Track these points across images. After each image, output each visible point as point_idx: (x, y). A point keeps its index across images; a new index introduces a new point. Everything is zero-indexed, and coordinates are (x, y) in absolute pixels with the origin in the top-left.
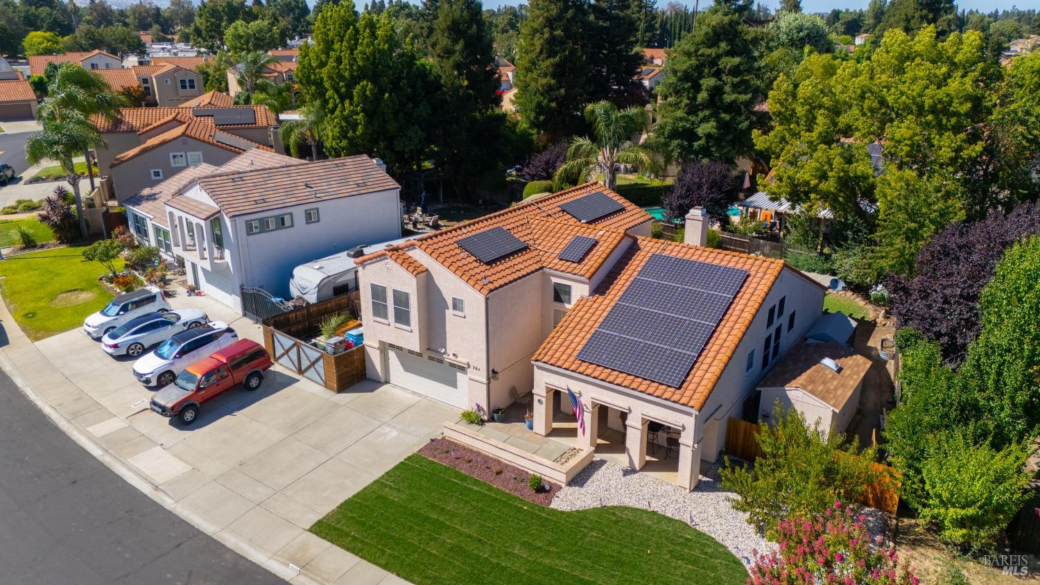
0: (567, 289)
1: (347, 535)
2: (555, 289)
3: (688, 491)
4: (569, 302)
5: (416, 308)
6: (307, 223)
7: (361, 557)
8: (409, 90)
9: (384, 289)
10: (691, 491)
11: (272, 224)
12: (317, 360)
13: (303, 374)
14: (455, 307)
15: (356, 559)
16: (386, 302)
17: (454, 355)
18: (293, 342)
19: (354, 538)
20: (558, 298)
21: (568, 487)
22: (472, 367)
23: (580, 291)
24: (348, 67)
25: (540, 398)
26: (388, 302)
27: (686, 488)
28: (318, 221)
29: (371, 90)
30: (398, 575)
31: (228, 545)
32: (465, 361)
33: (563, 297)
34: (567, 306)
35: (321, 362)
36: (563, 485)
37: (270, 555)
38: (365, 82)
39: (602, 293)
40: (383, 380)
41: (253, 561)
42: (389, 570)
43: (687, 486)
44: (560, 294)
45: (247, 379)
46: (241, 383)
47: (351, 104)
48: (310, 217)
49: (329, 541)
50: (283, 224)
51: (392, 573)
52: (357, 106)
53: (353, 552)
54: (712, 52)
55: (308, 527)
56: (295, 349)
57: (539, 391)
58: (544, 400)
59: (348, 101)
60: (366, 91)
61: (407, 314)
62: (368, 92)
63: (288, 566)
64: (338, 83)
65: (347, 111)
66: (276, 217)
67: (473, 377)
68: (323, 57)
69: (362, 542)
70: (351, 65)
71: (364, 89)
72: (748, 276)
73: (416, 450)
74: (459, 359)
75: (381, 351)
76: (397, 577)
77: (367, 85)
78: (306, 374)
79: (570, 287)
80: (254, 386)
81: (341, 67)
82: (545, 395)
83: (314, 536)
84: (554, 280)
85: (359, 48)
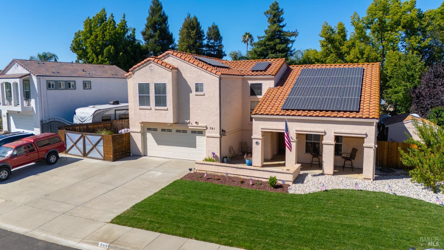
0: (260, 86)
1: (145, 221)
2: (251, 88)
3: (372, 180)
4: (261, 95)
5: (171, 93)
6: (84, 89)
7: (161, 232)
8: (133, 53)
9: (148, 85)
10: (374, 180)
11: (63, 85)
12: (99, 142)
13: (86, 156)
14: (197, 90)
15: (157, 234)
16: (149, 93)
17: (196, 123)
18: (80, 135)
19: (151, 222)
20: (253, 93)
21: (294, 185)
22: (209, 128)
23: (268, 85)
24: (101, 39)
25: (257, 140)
26: (151, 93)
27: (371, 179)
28: (90, 89)
29: (113, 50)
30: (197, 239)
31: (39, 238)
32: (204, 125)
33: (256, 91)
34: (259, 97)
35: (101, 143)
36: (290, 183)
37: (79, 240)
38: (110, 46)
39: (282, 85)
40: (142, 154)
41: (64, 245)
42: (188, 237)
43: (371, 177)
44: (255, 90)
45: (48, 156)
46: (43, 158)
47: (102, 57)
48: (86, 85)
49: (129, 226)
50: (70, 87)
51: (191, 238)
52: (105, 58)
53: (153, 231)
54: (272, 43)
55: (110, 220)
56: (82, 139)
57: (257, 135)
58: (260, 141)
59: (101, 56)
60: (110, 50)
61: (165, 98)
62: (112, 51)
63: (97, 244)
64: (96, 47)
65: (100, 60)
66: (65, 82)
67: (209, 135)
68: (88, 35)
69: (158, 223)
70: (103, 38)
71: (109, 50)
72: (364, 69)
73: (179, 178)
74: (200, 125)
75: (142, 135)
76: (196, 241)
77: (111, 48)
78: (89, 156)
79: (261, 84)
80: (53, 161)
81: (98, 39)
82: (261, 137)
83: (116, 226)
84: (250, 82)
85: (108, 31)
